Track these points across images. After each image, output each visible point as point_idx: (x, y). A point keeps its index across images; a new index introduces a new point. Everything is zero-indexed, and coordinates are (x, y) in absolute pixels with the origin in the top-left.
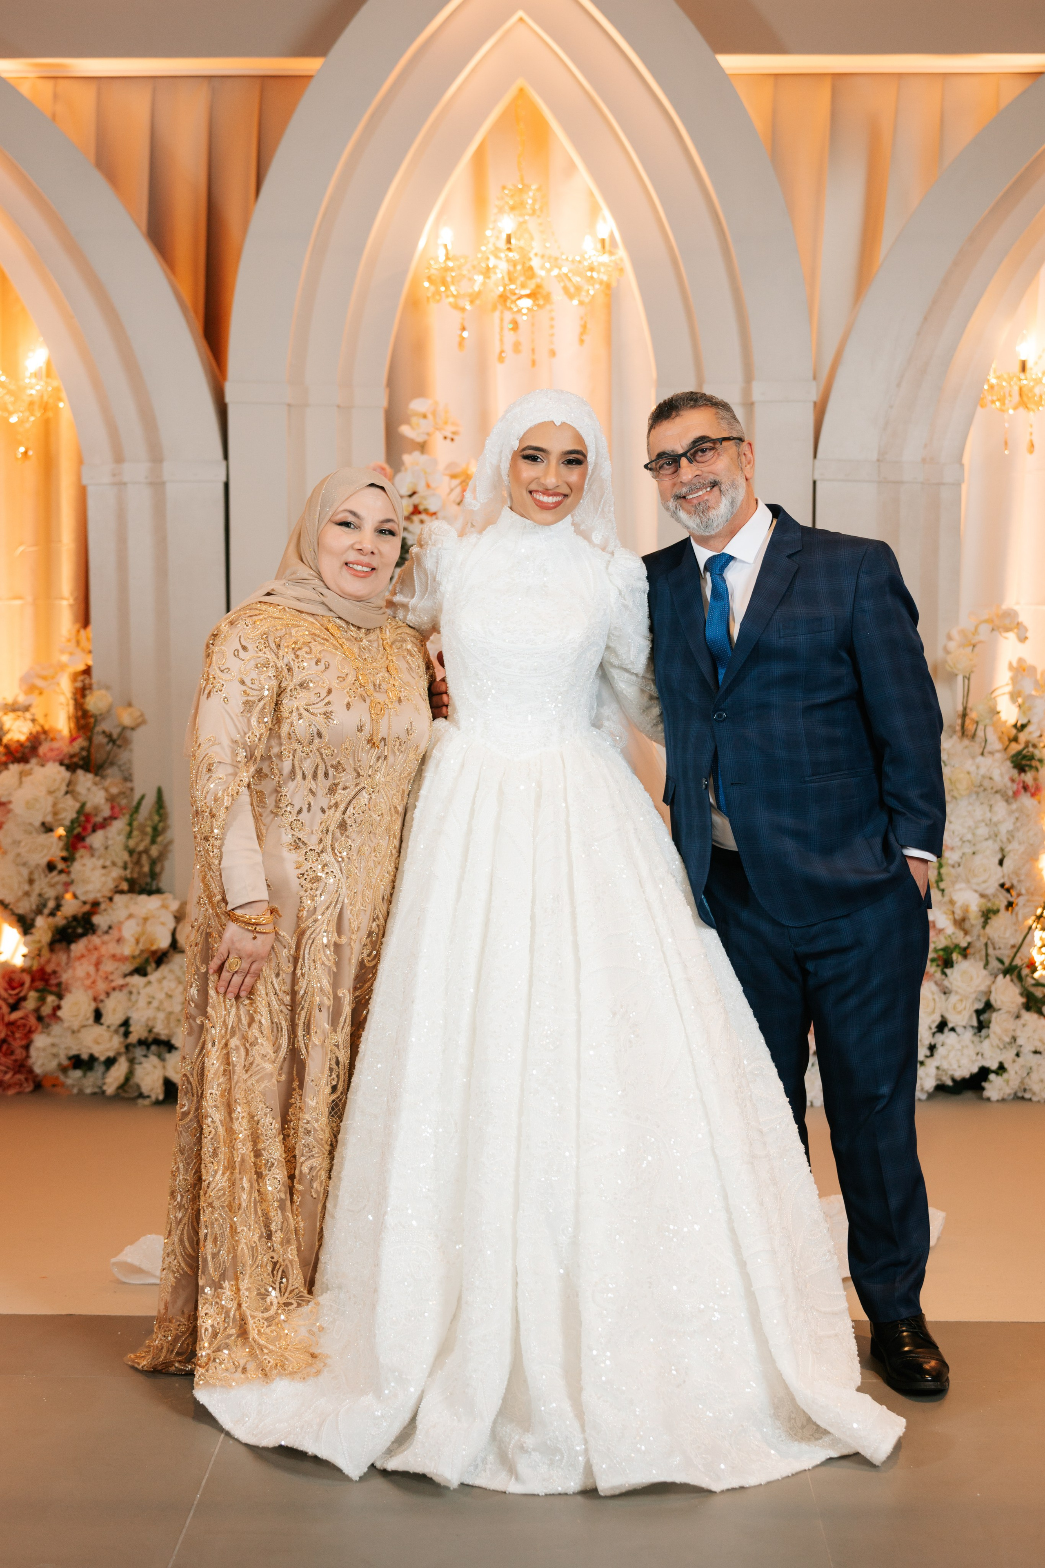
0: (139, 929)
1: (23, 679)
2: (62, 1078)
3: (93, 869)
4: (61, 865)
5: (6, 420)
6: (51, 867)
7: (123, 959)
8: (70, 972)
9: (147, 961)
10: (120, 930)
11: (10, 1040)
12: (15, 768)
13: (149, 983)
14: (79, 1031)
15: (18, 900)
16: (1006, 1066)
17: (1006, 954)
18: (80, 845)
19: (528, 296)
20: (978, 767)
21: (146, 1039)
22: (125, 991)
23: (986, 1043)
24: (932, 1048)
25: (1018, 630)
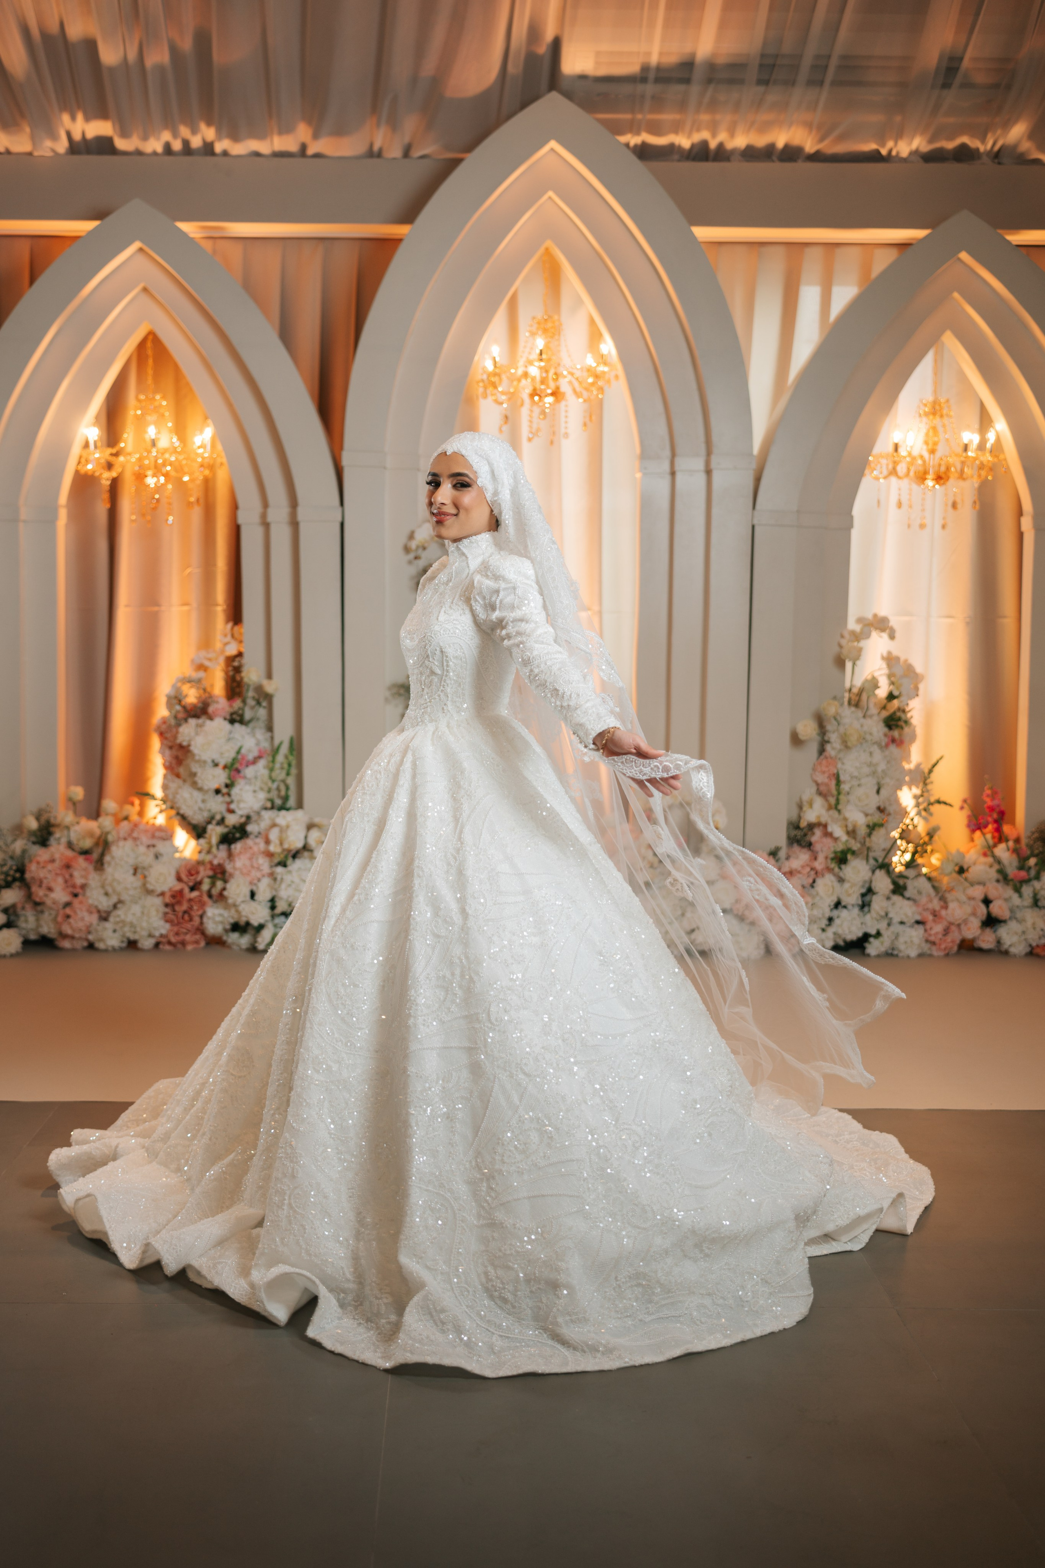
0: (282, 835)
1: (194, 662)
2: (225, 938)
3: (247, 792)
4: (225, 790)
5: (180, 479)
6: (218, 791)
7: (270, 855)
8: (232, 864)
9: (286, 857)
10: (267, 834)
11: (190, 911)
12: (192, 722)
13: (288, 871)
14: (239, 906)
15: (193, 816)
16: (882, 932)
17: (880, 856)
18: (236, 776)
19: (552, 394)
20: (862, 726)
22: (271, 877)
23: (868, 917)
24: (830, 920)
25: (887, 631)
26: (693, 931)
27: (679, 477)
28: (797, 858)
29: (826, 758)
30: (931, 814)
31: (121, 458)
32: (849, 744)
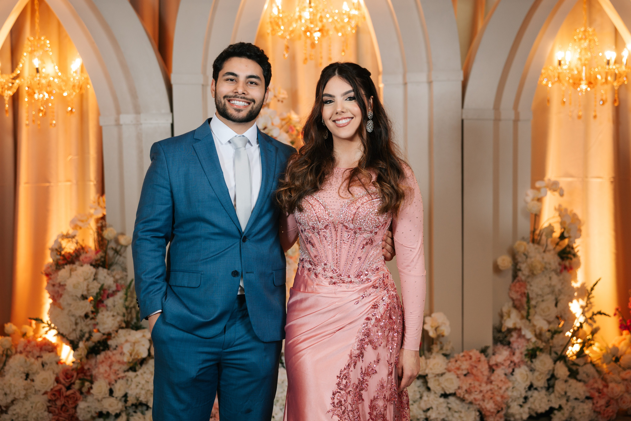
0: (132, 348)
1: (72, 222)
3: (108, 317)
4: (91, 316)
5: (62, 95)
6: (86, 316)
7: (123, 363)
8: (97, 370)
9: (136, 364)
10: (122, 348)
11: (67, 404)
12: (67, 267)
13: (137, 375)
14: (101, 400)
15: (70, 333)
16: (563, 406)
17: (559, 350)
18: (100, 305)
19: (319, 31)
20: (543, 258)
21: (136, 403)
22: (125, 379)
23: (552, 396)
24: (526, 398)
25: (558, 190)
26: (428, 409)
27: (409, 86)
28: (500, 354)
29: (519, 281)
30: (595, 322)
31: (17, 81)
32: (535, 272)
